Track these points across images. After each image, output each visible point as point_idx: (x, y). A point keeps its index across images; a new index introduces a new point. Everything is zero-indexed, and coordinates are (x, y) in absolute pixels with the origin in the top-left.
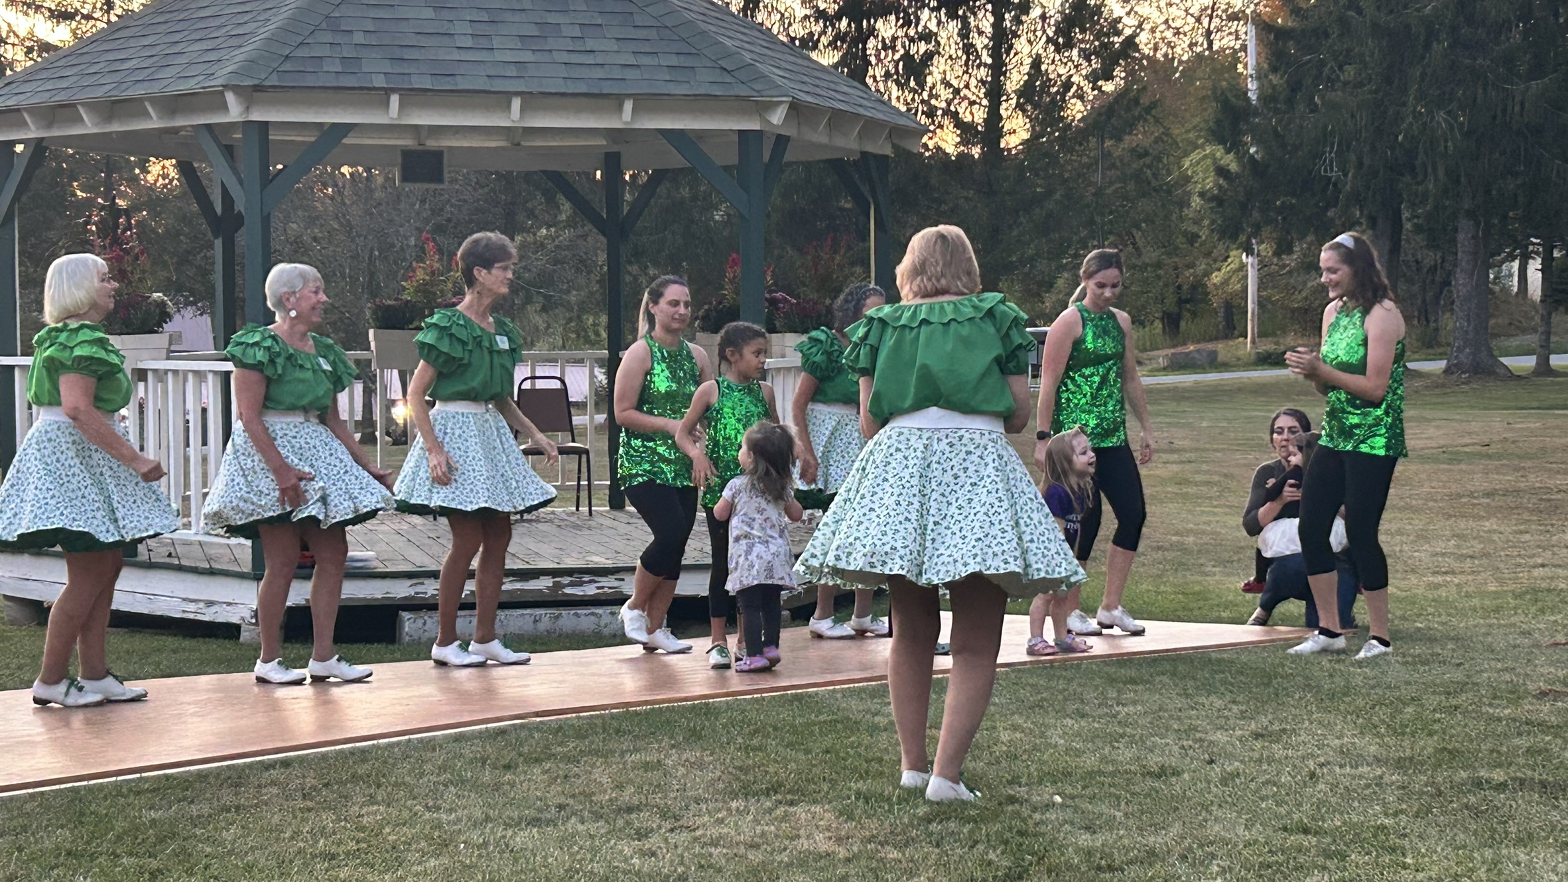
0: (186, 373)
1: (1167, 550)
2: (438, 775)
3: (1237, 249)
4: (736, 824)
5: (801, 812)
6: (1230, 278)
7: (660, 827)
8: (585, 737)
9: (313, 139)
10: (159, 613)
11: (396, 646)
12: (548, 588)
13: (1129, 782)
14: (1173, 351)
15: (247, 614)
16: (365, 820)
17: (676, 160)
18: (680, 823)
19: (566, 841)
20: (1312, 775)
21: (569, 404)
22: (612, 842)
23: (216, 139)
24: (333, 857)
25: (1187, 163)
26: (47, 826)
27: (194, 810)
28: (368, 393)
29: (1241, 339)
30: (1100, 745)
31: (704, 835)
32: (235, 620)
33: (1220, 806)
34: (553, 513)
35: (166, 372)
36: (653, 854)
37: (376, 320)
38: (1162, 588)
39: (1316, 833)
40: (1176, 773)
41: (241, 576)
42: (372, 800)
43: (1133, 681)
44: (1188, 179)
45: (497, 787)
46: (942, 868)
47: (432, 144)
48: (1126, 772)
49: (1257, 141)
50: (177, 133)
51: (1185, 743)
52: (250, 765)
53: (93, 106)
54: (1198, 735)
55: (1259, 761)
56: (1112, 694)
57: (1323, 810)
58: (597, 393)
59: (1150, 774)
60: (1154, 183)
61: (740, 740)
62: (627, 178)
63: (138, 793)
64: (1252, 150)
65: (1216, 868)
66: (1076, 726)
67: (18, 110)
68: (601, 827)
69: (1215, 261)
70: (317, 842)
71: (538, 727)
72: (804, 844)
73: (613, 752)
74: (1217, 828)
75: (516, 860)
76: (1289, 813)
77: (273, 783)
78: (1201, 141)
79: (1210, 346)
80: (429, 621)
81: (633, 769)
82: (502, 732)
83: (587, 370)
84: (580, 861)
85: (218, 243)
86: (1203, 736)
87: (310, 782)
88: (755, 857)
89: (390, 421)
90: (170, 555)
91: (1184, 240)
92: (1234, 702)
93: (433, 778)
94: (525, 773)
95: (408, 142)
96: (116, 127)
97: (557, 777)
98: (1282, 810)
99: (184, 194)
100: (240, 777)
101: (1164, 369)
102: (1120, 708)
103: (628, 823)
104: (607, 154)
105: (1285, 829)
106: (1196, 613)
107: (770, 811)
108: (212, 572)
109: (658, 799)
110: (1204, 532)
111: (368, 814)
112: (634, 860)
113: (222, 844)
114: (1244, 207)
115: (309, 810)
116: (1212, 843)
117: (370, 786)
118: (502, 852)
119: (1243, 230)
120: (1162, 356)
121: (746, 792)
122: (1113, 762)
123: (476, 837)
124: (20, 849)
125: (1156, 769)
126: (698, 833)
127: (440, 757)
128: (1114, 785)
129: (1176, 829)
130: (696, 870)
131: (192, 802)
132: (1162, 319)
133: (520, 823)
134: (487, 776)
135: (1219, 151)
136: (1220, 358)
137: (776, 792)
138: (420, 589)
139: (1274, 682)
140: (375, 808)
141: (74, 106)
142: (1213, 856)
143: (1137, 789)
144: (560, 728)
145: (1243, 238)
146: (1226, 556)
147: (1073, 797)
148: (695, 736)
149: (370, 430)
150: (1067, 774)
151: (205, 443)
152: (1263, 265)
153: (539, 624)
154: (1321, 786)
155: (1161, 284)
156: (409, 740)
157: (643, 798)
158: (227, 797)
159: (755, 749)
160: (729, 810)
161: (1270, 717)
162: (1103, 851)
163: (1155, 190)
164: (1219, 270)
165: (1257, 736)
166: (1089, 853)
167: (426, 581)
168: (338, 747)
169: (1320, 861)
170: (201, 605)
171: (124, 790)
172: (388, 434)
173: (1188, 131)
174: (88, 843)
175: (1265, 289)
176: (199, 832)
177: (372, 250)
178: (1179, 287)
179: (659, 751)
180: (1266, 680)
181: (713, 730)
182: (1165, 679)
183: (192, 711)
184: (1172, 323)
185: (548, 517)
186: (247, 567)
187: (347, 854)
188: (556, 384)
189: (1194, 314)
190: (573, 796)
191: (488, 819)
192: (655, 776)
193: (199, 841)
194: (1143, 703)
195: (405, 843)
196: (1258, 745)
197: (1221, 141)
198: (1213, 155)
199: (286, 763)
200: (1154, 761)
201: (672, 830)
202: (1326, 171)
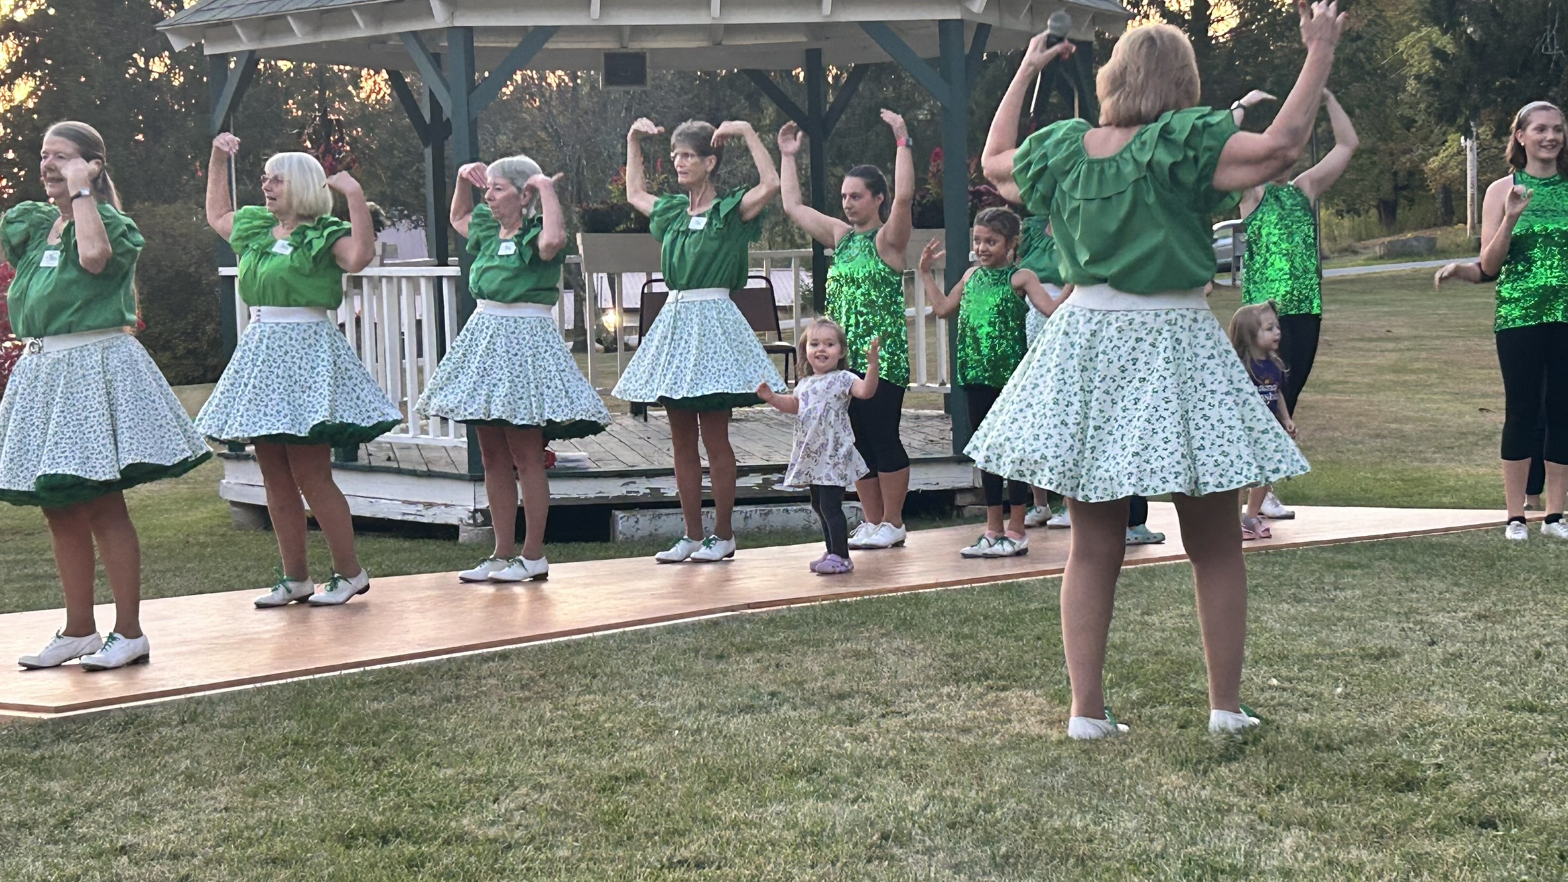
0: (400, 278)
1: (1384, 437)
2: (652, 665)
3: (1456, 132)
4: (947, 708)
5: (1013, 696)
6: (1448, 162)
7: (871, 713)
8: (796, 628)
9: (516, 45)
10: (381, 516)
11: (609, 544)
12: (758, 485)
13: (1348, 664)
14: (1388, 239)
15: (465, 515)
16: (581, 709)
17: (878, 54)
18: (892, 708)
19: (780, 726)
20: (1538, 655)
21: (776, 308)
22: (825, 727)
23: (423, 47)
24: (550, 744)
25: (1401, 46)
26: (275, 718)
27: (416, 700)
28: (579, 302)
29: (1461, 225)
30: (1317, 628)
31: (916, 719)
32: (454, 521)
33: (1442, 686)
34: (761, 412)
35: (381, 278)
36: (866, 739)
37: (585, 224)
38: (1380, 475)
39: (1542, 712)
40: (1396, 654)
41: (459, 478)
42: (588, 690)
43: (1350, 566)
44: (1403, 63)
45: (709, 677)
46: (1156, 750)
47: (635, 46)
48: (1343, 654)
49: (1475, 21)
50: (385, 43)
51: (1405, 625)
52: (470, 658)
53: (301, 16)
54: (1419, 618)
55: (1483, 642)
56: (1329, 578)
57: (1550, 688)
58: (804, 297)
59: (1370, 656)
60: (1368, 67)
61: (950, 628)
62: (830, 79)
63: (360, 686)
64: (1470, 30)
65: (1438, 747)
66: (1292, 611)
67: (230, 23)
68: (813, 713)
69: (1432, 146)
70: (535, 730)
71: (750, 619)
72: (1016, 727)
73: (822, 641)
74: (1438, 708)
75: (729, 746)
76: (1514, 692)
77: (491, 675)
78: (1414, 24)
79: (1427, 233)
80: (641, 520)
81: (844, 657)
82: (715, 623)
83: (792, 274)
84: (792, 746)
85: (428, 152)
86: (1424, 618)
87: (527, 673)
88: (967, 740)
89: (601, 329)
90: (389, 459)
91: (1399, 125)
92: (1456, 584)
93: (648, 668)
94: (738, 663)
95: (610, 45)
96: (325, 37)
97: (770, 665)
98: (1506, 690)
99: (396, 109)
100: (460, 670)
101: (1381, 258)
102: (1338, 592)
103: (839, 709)
104: (808, 51)
105: (1510, 708)
106: (1416, 498)
107: (981, 696)
108: (430, 475)
109: (868, 685)
110: (1425, 420)
111: (585, 703)
112: (847, 744)
113: (443, 732)
114: (1461, 88)
115: (528, 699)
116: (1434, 722)
117: (586, 677)
118: (715, 738)
119: (1461, 112)
120: (1378, 245)
121: (957, 677)
122: (1331, 644)
123: (689, 722)
124: (248, 740)
125: (1375, 651)
126: (909, 718)
127: (654, 649)
128: (1332, 667)
129: (1397, 709)
130: (907, 754)
131: (414, 693)
132: (1377, 207)
133: (733, 710)
134: (699, 666)
135: (1435, 32)
136: (1439, 245)
137: (987, 678)
138: (632, 488)
139: (1498, 564)
140: (592, 697)
141: (283, 17)
142: (1435, 735)
143: (1356, 670)
144: (772, 620)
145: (1461, 121)
146: (1447, 442)
147: (1290, 680)
148: (905, 625)
149: (582, 338)
150: (1283, 657)
151: (420, 354)
152: (1481, 149)
153: (749, 521)
154: (1547, 665)
155: (1377, 171)
156: (624, 633)
157: (854, 684)
158: (447, 688)
159: (965, 637)
160: (940, 696)
161: (1494, 598)
162: (1321, 732)
163: (1368, 73)
164: (1437, 155)
165: (1480, 617)
166: (1308, 734)
167: (638, 481)
168: (554, 640)
169: (1546, 738)
170: (421, 507)
171: (348, 682)
172: (599, 341)
173: (1402, 14)
174: (314, 733)
175: (1485, 173)
176: (421, 721)
177: (579, 160)
178: (1395, 174)
179: (869, 639)
180: (1489, 562)
181: (924, 619)
182: (1383, 563)
183: (413, 607)
184: (1388, 211)
185: (757, 416)
186: (464, 469)
187: (564, 740)
188: (763, 284)
189: (1411, 201)
190: (784, 684)
191: (701, 706)
192: (866, 664)
193: (422, 730)
194: (1362, 586)
195: (620, 730)
196: (1481, 625)
197: (1437, 21)
198: (1428, 37)
199: (504, 656)
200: (1373, 644)
201: (883, 716)
202: (1546, 49)
